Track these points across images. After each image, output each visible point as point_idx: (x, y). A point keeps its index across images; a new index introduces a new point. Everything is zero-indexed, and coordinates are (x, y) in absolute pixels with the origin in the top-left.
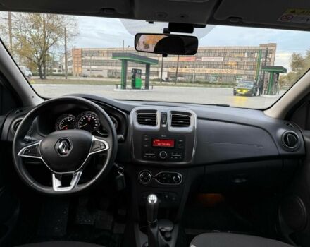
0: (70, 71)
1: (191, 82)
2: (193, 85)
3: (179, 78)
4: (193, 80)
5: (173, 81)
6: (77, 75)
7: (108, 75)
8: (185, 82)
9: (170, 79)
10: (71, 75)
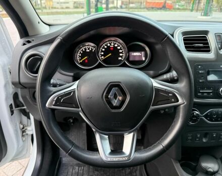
0: (44, 5)
1: (141, 8)
2: (142, 10)
3: (131, 5)
4: (142, 7)
5: (126, 8)
6: (49, 8)
7: (74, 6)
8: (136, 8)
9: (123, 6)
10: (45, 8)
